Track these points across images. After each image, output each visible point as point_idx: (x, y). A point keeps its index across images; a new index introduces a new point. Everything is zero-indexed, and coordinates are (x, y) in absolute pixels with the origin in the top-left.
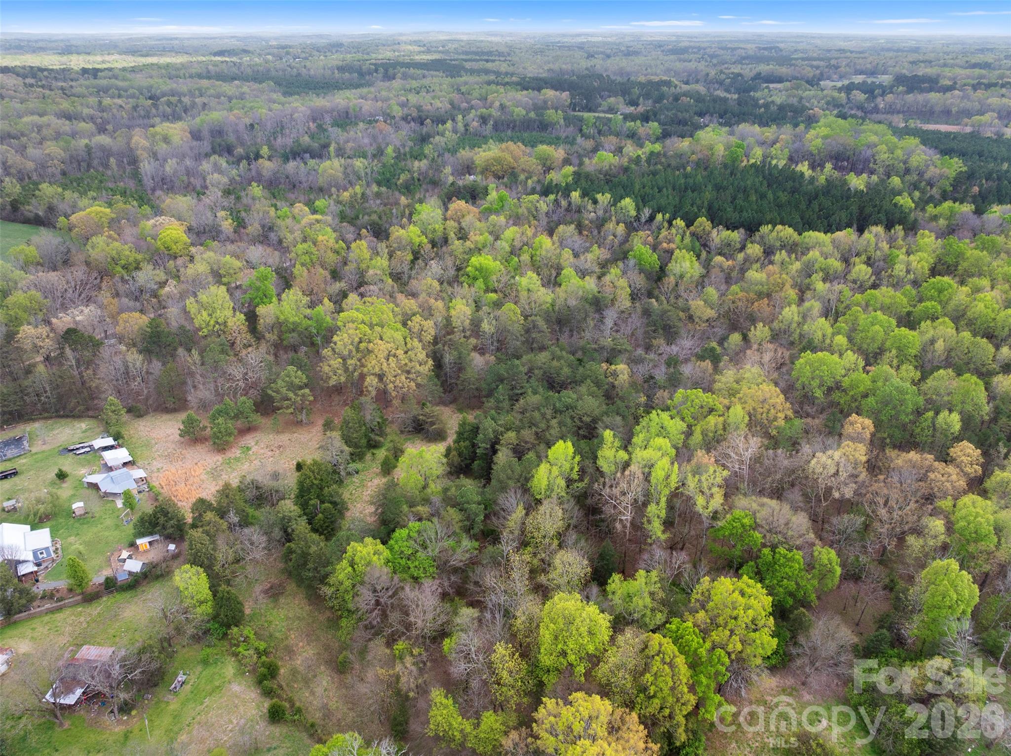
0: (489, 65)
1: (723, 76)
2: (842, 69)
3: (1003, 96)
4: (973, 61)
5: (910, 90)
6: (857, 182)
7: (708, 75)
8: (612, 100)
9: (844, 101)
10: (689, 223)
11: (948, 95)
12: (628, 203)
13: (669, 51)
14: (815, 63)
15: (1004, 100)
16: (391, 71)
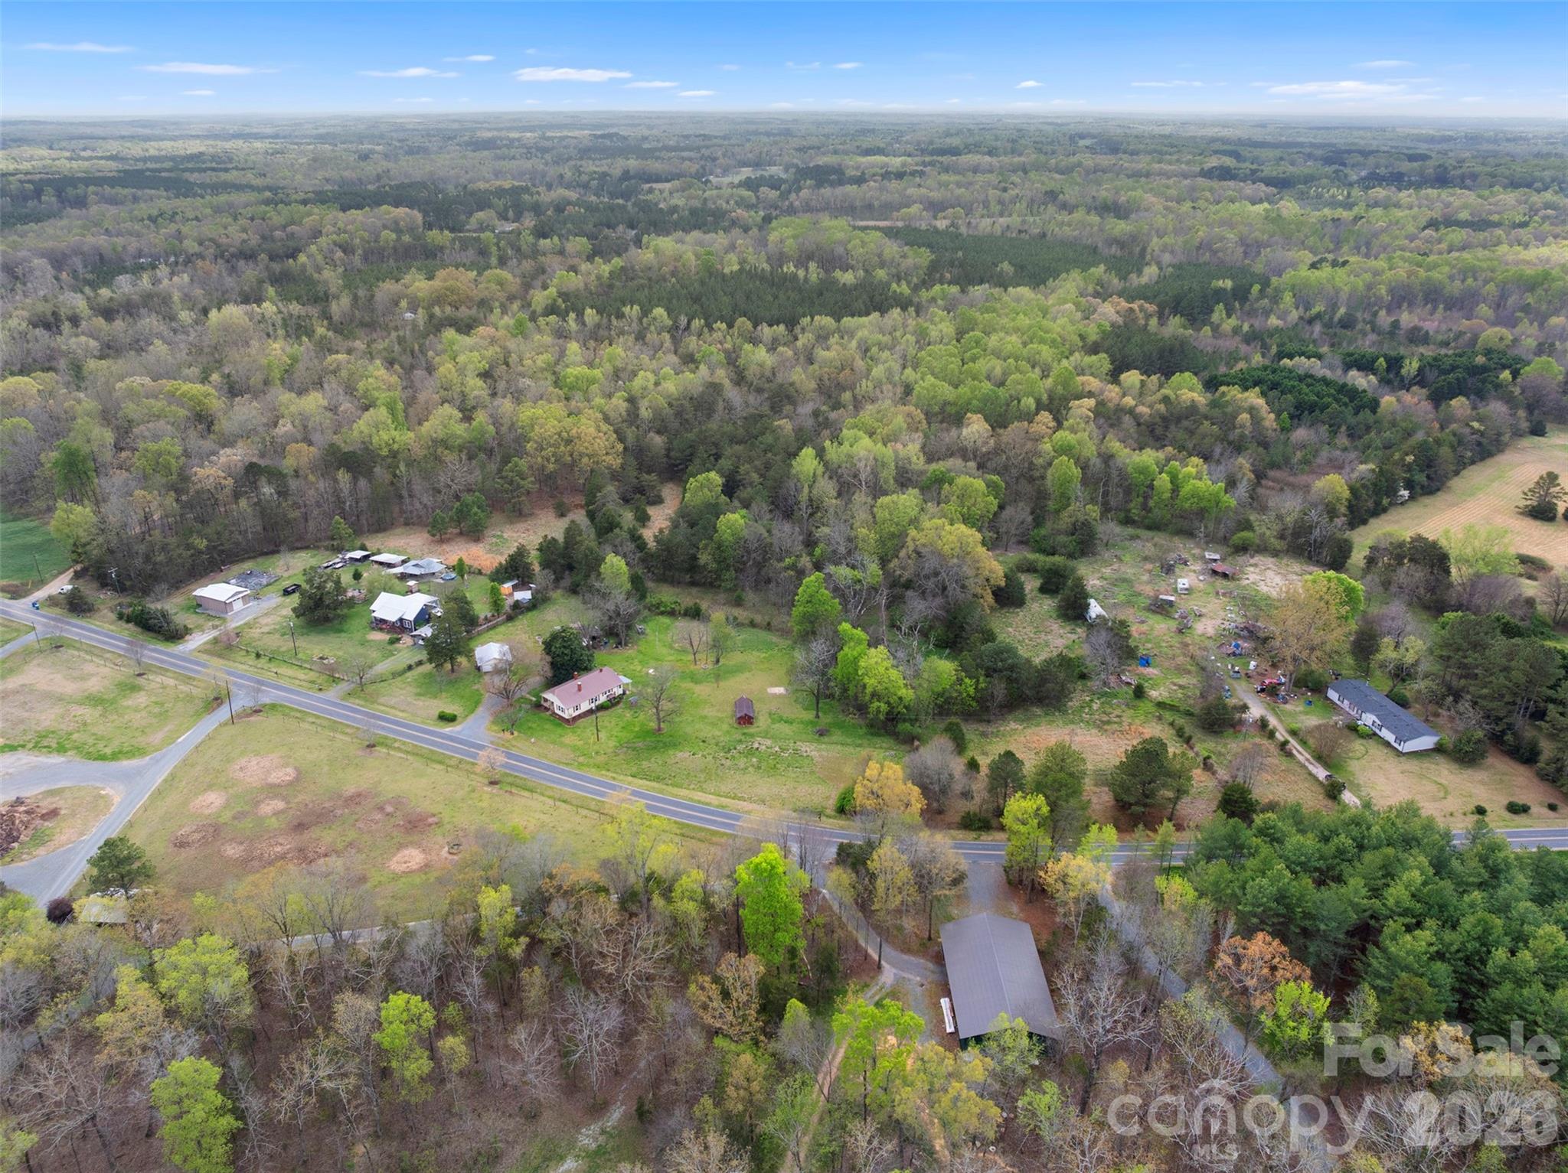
0: (224, 177)
1: (585, 178)
2: (721, 161)
3: (919, 186)
4: (864, 146)
5: (820, 184)
6: (847, 278)
7: (561, 176)
8: (480, 215)
9: (754, 200)
10: (730, 326)
11: (864, 187)
12: (659, 311)
13: (468, 144)
14: (685, 154)
15: (923, 191)
16: (71, 192)
